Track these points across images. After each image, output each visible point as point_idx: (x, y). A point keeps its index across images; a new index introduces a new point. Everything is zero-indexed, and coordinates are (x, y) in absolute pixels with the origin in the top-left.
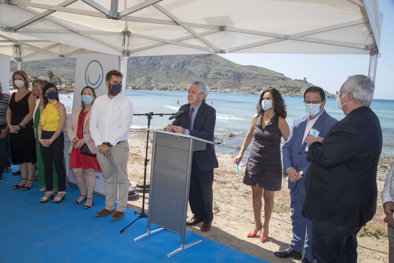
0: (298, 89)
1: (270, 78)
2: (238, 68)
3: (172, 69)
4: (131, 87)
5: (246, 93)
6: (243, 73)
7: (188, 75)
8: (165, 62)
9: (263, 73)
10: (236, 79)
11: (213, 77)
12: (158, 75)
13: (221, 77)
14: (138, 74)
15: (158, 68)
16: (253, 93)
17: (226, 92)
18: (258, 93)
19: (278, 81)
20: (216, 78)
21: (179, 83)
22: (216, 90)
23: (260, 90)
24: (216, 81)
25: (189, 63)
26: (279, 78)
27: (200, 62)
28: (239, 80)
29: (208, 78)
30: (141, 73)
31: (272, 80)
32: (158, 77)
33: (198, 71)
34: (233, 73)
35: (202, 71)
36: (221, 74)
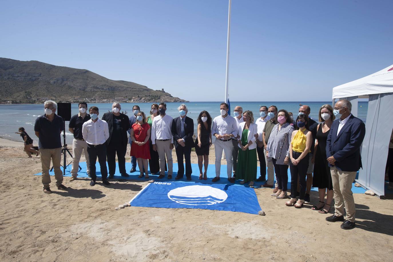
0: (158, 97)
1: (138, 89)
2: (112, 83)
3: (51, 84)
4: (11, 102)
6: (116, 86)
7: (68, 90)
8: (44, 78)
9: (131, 86)
10: (110, 91)
11: (91, 90)
12: (37, 90)
13: (98, 90)
14: (16, 89)
15: (38, 83)
16: (126, 102)
17: (104, 102)
18: (130, 102)
19: (144, 92)
20: (94, 91)
21: (60, 96)
22: (95, 101)
23: (131, 99)
24: (94, 94)
25: (67, 79)
26: (144, 89)
27: (78, 78)
28: (113, 92)
29: (86, 91)
30: (19, 88)
31: (139, 91)
32: (38, 92)
33: (77, 86)
34: (107, 87)
35: (80, 86)
36: (98, 88)
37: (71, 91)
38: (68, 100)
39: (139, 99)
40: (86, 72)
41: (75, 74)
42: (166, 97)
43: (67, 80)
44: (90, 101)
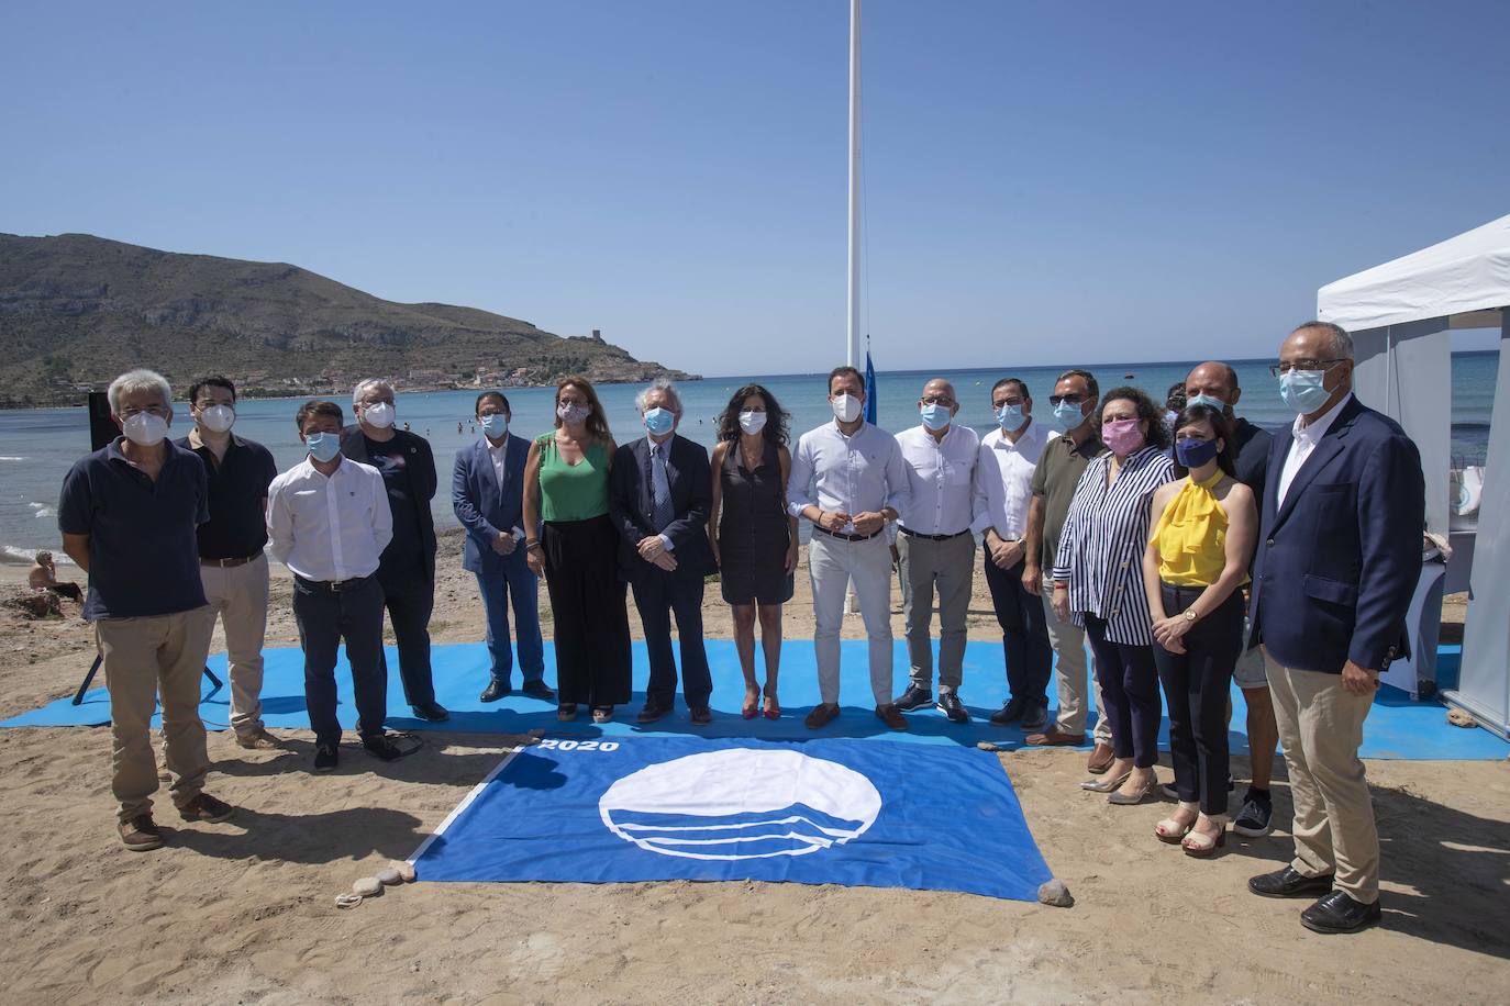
0: (581, 364)
1: (497, 337)
2: (394, 313)
3: (150, 327)
5: (430, 388)
6: (411, 328)
7: (217, 346)
8: (120, 303)
9: (471, 325)
10: (390, 347)
11: (312, 346)
12: (95, 350)
13: (339, 343)
15: (95, 325)
16: (452, 387)
18: (467, 386)
19: (522, 345)
20: (322, 350)
22: (329, 389)
23: (471, 377)
24: (322, 360)
25: (214, 304)
26: (522, 335)
28: (399, 350)
29: (292, 351)
30: (20, 345)
31: (501, 343)
32: (96, 357)
33: (256, 330)
34: (377, 331)
35: (267, 329)
36: (338, 336)
39: (503, 374)
40: (289, 274)
41: (245, 281)
42: (610, 363)
44: (308, 389)
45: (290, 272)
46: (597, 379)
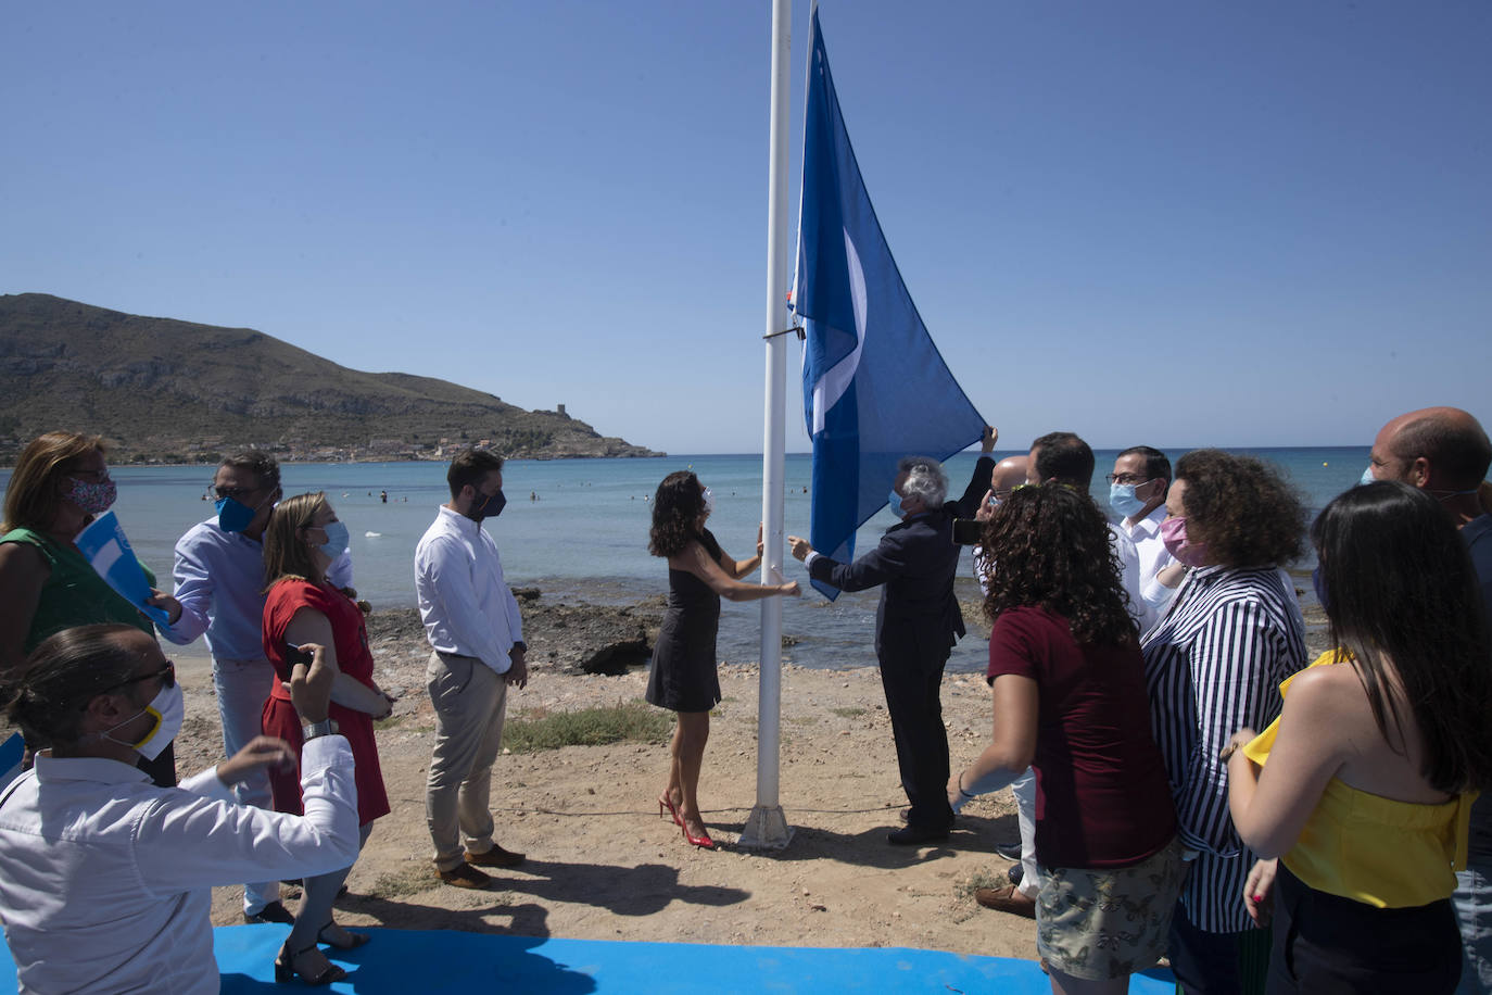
0: (544, 438)
1: (461, 409)
2: (357, 382)
3: (106, 389)
5: (390, 458)
6: (374, 397)
7: (174, 410)
8: (77, 364)
9: (435, 396)
10: (350, 415)
11: (272, 412)
12: (46, 411)
13: (300, 410)
15: (48, 385)
16: (412, 458)
17: (323, 459)
18: (428, 457)
19: (486, 417)
20: (282, 416)
21: (140, 437)
22: (286, 456)
23: (433, 448)
24: (282, 427)
25: (173, 368)
26: (486, 407)
27: (218, 365)
28: (361, 419)
29: (252, 417)
31: (465, 415)
32: (47, 417)
33: (215, 395)
34: (338, 399)
35: (227, 394)
36: (299, 403)
37: (190, 415)
38: (175, 453)
40: (253, 341)
41: (207, 346)
42: (574, 437)
43: (172, 371)
45: (254, 338)
46: (560, 453)
